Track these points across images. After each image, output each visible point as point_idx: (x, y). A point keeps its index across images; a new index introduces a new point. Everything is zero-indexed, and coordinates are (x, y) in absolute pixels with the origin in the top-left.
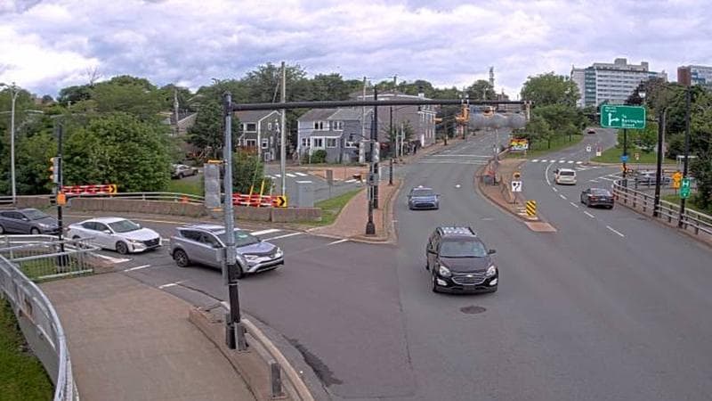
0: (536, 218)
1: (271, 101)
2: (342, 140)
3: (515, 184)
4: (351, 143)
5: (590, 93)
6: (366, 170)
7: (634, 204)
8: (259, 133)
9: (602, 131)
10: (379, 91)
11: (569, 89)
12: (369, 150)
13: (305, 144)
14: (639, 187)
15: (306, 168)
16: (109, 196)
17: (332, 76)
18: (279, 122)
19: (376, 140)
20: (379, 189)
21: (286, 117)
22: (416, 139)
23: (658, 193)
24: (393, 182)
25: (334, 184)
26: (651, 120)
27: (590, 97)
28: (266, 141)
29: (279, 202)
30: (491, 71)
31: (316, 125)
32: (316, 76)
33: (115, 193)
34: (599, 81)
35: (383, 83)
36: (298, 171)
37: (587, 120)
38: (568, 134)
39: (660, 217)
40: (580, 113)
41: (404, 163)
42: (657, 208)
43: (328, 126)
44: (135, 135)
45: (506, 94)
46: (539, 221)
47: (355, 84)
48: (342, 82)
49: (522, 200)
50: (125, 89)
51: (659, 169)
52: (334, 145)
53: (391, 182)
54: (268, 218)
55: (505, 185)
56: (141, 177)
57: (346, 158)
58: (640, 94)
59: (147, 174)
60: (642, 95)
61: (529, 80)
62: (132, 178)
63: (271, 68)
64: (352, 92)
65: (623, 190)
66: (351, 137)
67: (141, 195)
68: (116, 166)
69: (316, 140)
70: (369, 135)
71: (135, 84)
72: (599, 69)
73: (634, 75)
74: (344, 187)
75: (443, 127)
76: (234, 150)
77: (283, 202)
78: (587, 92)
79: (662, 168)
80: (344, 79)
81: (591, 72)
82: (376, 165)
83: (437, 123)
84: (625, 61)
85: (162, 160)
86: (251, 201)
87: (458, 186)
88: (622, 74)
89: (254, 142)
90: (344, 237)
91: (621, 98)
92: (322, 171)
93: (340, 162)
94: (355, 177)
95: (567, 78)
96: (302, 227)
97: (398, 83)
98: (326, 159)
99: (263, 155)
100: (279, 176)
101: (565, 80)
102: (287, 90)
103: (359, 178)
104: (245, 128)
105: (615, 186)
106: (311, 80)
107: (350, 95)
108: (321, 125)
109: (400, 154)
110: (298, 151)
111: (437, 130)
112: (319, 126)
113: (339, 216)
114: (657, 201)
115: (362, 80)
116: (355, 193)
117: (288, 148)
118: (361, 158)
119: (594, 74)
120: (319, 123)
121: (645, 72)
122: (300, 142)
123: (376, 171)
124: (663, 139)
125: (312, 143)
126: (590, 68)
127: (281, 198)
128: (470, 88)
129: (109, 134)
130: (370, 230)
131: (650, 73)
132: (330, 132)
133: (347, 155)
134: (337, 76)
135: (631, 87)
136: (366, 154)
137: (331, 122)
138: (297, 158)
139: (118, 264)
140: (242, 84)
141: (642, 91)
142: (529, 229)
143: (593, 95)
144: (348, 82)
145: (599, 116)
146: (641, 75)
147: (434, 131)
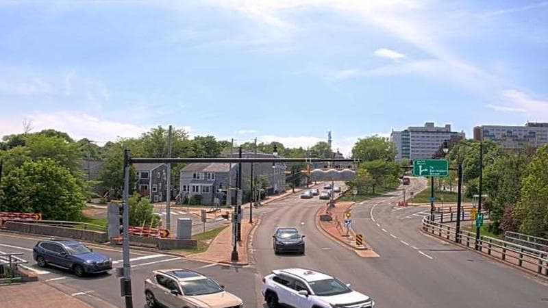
0: (364, 247)
1: (161, 157)
2: (214, 187)
3: (347, 222)
4: (220, 190)
5: (405, 150)
6: (232, 210)
7: (440, 234)
8: (151, 180)
9: (415, 179)
10: (243, 150)
11: (389, 147)
12: (234, 196)
13: (185, 190)
14: (444, 221)
15: (186, 208)
16: (35, 222)
17: (208, 137)
18: (166, 172)
19: (240, 189)
20: (241, 225)
21: (172, 168)
22: (271, 187)
23: (458, 224)
24: (253, 220)
25: (207, 220)
26: (452, 169)
27: (406, 154)
28: (155, 186)
29: (165, 233)
30: (330, 134)
31: (195, 175)
32: (195, 138)
33: (40, 220)
34: (413, 140)
35: (246, 143)
36: (180, 210)
37: (403, 170)
38: (388, 182)
39: (460, 243)
40: (398, 166)
41: (262, 206)
42: (457, 236)
43: (203, 176)
44: (57, 176)
45: (340, 152)
46: (366, 249)
47: (225, 144)
48: (216, 142)
49: (352, 233)
50: (50, 140)
51: (459, 206)
52: (207, 191)
53: (251, 219)
54: (155, 246)
55: (339, 223)
56: (60, 208)
57: (217, 200)
58: (444, 150)
59: (64, 207)
60: (446, 150)
61: (359, 141)
62: (52, 210)
63: (161, 130)
64: (222, 150)
65: (431, 223)
66: (221, 185)
67: (59, 223)
68: (42, 199)
69: (194, 187)
70: (235, 185)
71: (58, 137)
72: (412, 131)
73: (440, 135)
74: (216, 223)
75: (291, 178)
76: (131, 193)
77: (168, 234)
78: (403, 150)
79: (462, 205)
80: (217, 140)
81: (406, 134)
82: (240, 207)
83: (287, 175)
84: (433, 124)
85: (76, 196)
86: (143, 232)
87: (303, 223)
88: (430, 135)
89: (146, 187)
90: (215, 262)
91: (429, 153)
92: (197, 211)
93: (212, 205)
94: (223, 216)
95: (388, 139)
96: (182, 253)
97: (257, 144)
98: (201, 202)
99: (153, 198)
100: (165, 213)
101: (386, 141)
102: (173, 148)
103: (226, 217)
104: (140, 175)
105: (425, 221)
106: (192, 141)
107: (221, 152)
108: (198, 174)
109: (258, 199)
110: (179, 195)
111: (287, 181)
112: (197, 176)
113: (211, 246)
114: (458, 230)
115: (230, 141)
116: (224, 228)
117: (172, 192)
118: (228, 202)
119: (409, 135)
120: (197, 174)
121: (448, 132)
122: (181, 189)
123: (240, 212)
124: (462, 183)
125: (191, 188)
126: (406, 131)
127: (167, 231)
128: (313, 148)
129: (37, 174)
130: (235, 256)
131: (452, 133)
132: (205, 181)
133: (218, 199)
134: (211, 137)
135: (437, 144)
136: (232, 198)
137: (206, 173)
138: (179, 200)
139: (40, 275)
140: (138, 142)
141: (446, 147)
142: (358, 255)
143: (408, 152)
144: (220, 142)
145: (412, 168)
146: (445, 135)
147: (284, 181)
